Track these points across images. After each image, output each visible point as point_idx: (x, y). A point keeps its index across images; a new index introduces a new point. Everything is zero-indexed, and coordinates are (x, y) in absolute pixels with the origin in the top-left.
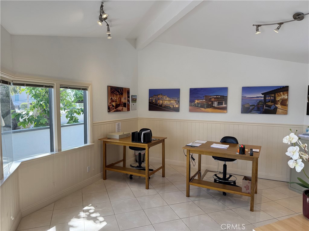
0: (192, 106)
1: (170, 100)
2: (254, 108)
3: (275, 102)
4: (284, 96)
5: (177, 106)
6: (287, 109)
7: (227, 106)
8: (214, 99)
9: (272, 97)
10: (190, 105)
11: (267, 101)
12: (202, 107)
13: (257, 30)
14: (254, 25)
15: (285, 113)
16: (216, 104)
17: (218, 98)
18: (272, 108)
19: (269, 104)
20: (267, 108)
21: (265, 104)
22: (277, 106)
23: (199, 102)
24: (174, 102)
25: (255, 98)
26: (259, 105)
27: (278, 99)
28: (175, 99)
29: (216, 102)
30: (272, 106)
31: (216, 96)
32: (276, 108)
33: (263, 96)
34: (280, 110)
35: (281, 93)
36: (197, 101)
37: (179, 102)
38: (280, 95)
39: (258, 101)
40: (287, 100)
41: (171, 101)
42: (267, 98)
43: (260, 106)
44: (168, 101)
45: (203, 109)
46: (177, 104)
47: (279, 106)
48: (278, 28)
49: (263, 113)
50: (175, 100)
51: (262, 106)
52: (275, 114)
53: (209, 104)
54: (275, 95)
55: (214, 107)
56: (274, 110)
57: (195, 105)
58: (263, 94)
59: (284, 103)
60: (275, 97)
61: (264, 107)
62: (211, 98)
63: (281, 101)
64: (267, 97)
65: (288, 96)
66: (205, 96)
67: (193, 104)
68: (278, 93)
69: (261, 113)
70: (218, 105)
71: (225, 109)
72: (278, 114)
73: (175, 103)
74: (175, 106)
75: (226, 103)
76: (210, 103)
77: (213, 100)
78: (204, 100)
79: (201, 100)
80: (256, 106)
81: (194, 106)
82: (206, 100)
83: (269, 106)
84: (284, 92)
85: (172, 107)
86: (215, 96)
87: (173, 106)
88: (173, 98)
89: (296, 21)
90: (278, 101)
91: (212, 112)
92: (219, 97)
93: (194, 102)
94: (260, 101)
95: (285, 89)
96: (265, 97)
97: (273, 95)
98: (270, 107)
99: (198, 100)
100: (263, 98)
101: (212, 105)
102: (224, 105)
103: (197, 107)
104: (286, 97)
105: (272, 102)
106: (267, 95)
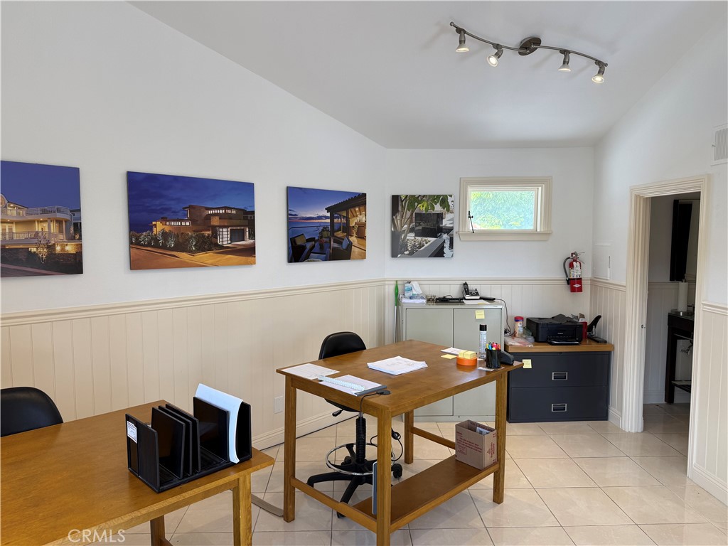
0: (144, 245)
1: (30, 218)
2: (314, 247)
3: (347, 229)
4: (361, 217)
5: (70, 248)
6: (365, 246)
7: (254, 244)
8: (217, 218)
9: (344, 217)
10: (134, 242)
11: (336, 228)
12: (181, 247)
15: (363, 255)
16: (224, 237)
17: (230, 217)
18: (345, 244)
19: (340, 234)
20: (336, 245)
21: (333, 235)
22: (351, 239)
23: (167, 229)
24: (54, 228)
26: (322, 237)
27: (353, 223)
28: (59, 216)
29: (225, 230)
30: (343, 240)
31: (225, 208)
32: (350, 245)
33: (329, 214)
34: (356, 250)
35: (357, 209)
36: (159, 227)
37: (78, 227)
38: (355, 214)
40: (364, 225)
41: (32, 222)
42: (336, 220)
43: (325, 240)
44: (17, 223)
45: (184, 256)
46: (71, 239)
47: (354, 239)
49: (330, 260)
50: (59, 222)
51: (328, 240)
52: (349, 259)
53: (203, 236)
54: (347, 214)
55: (222, 247)
56: (346, 249)
57: (154, 243)
58: (328, 209)
59: (361, 232)
60: (347, 219)
61: (332, 243)
62: (209, 217)
63: (356, 229)
64: (336, 218)
65: (365, 215)
66: (191, 207)
67: (144, 237)
68: (352, 210)
69: (326, 259)
70: (232, 240)
71: (250, 251)
72: (353, 259)
73: (61, 231)
74: (58, 248)
75: (252, 235)
76: (207, 233)
77: (215, 221)
78: (186, 221)
79: (174, 221)
80: (317, 240)
81: (149, 245)
82: (192, 220)
83: (339, 241)
84: (360, 208)
85: (43, 252)
86: (222, 208)
87: (51, 248)
88: (44, 212)
90: (353, 227)
91: (215, 265)
92: (234, 212)
93: (152, 230)
94: (325, 229)
95: (361, 200)
96: (332, 218)
97: (345, 214)
98: (341, 243)
99: (164, 220)
100: (328, 221)
101: (214, 240)
102: (248, 242)
103: (164, 247)
104: (364, 219)
105: (343, 232)
106: (336, 212)
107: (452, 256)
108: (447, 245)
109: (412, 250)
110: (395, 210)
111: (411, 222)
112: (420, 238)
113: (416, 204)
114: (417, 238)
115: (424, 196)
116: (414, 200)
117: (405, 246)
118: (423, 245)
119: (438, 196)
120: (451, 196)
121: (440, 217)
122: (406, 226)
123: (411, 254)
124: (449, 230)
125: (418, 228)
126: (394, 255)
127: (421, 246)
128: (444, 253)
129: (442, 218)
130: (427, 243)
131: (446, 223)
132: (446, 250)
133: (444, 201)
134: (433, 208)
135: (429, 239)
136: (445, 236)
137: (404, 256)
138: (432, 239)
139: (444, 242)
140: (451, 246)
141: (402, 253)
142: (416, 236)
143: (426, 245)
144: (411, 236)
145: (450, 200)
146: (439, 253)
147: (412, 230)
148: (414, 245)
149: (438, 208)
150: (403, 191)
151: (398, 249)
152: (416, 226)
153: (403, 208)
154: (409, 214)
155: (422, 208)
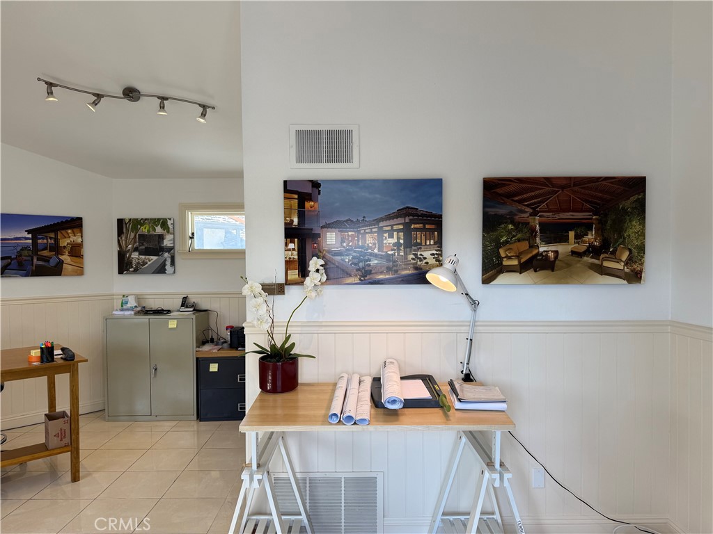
2: (10, 264)
3: (57, 249)
4: (75, 238)
6: (82, 263)
9: (51, 238)
11: (39, 247)
13: (50, 93)
14: (39, 79)
15: (80, 272)
18: (53, 262)
19: (46, 253)
20: (40, 263)
21: (37, 254)
22: (61, 257)
25: (12, 239)
26: (21, 256)
27: (64, 243)
30: (51, 258)
32: (61, 263)
33: (30, 236)
34: (70, 267)
35: (69, 231)
38: (66, 235)
39: (19, 249)
40: (80, 245)
42: (40, 241)
43: (25, 258)
47: (66, 258)
48: (95, 104)
49: (32, 275)
51: (30, 258)
52: (60, 275)
54: (56, 235)
56: (55, 267)
58: (29, 232)
59: (76, 251)
60: (56, 240)
61: (35, 260)
63: (69, 248)
64: (40, 239)
65: (82, 237)
68: (63, 232)
69: (27, 275)
72: (65, 275)
80: (14, 259)
83: (46, 259)
84: (75, 230)
89: (126, 101)
90: (65, 247)
94: (25, 248)
95: (75, 224)
96: (34, 239)
97: (52, 235)
98: (48, 261)
100: (31, 241)
104: (79, 240)
105: (50, 251)
106: (40, 234)
107: (174, 272)
108: (168, 263)
109: (137, 267)
110: (120, 233)
111: (135, 242)
112: (143, 257)
113: (139, 226)
114: (141, 256)
115: (146, 219)
116: (137, 223)
117: (129, 264)
118: (147, 263)
119: (159, 220)
120: (170, 219)
121: (161, 237)
122: (130, 246)
123: (136, 271)
124: (170, 250)
125: (141, 248)
126: (121, 272)
127: (144, 263)
128: (166, 270)
129: (163, 239)
130: (150, 261)
131: (167, 242)
132: (168, 267)
133: (164, 223)
134: (155, 230)
135: (152, 257)
136: (166, 255)
137: (129, 273)
138: (155, 258)
139: (166, 260)
140: (173, 263)
141: (128, 270)
142: (140, 255)
143: (149, 263)
144: (135, 255)
145: (169, 223)
146: (161, 270)
147: (136, 250)
148: (138, 263)
149: (159, 230)
150: (127, 215)
151: (124, 266)
152: (140, 246)
153: (127, 230)
154: (133, 235)
155: (144, 230)
